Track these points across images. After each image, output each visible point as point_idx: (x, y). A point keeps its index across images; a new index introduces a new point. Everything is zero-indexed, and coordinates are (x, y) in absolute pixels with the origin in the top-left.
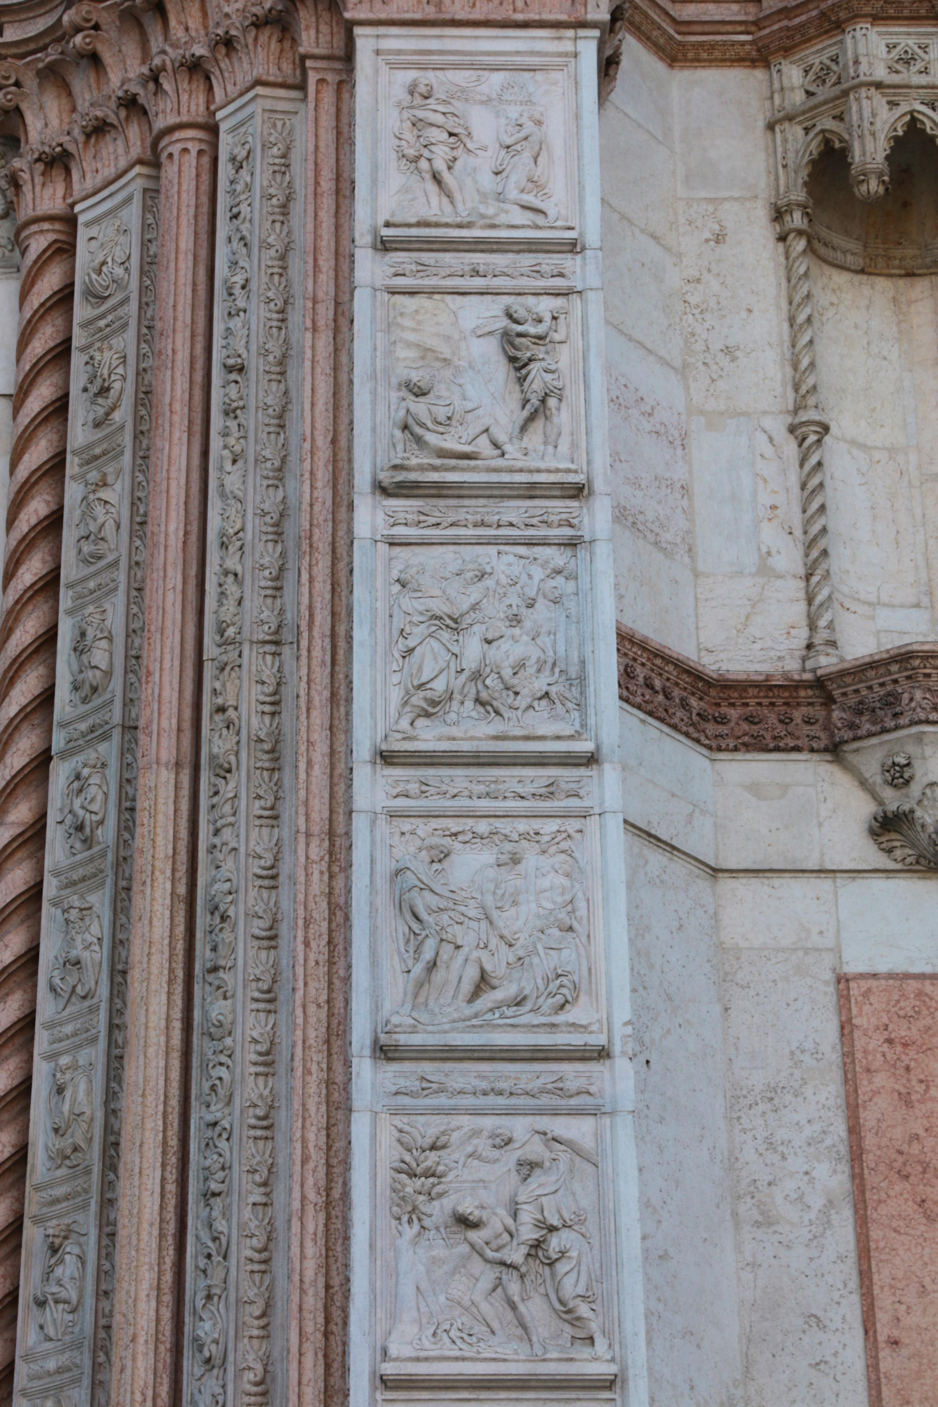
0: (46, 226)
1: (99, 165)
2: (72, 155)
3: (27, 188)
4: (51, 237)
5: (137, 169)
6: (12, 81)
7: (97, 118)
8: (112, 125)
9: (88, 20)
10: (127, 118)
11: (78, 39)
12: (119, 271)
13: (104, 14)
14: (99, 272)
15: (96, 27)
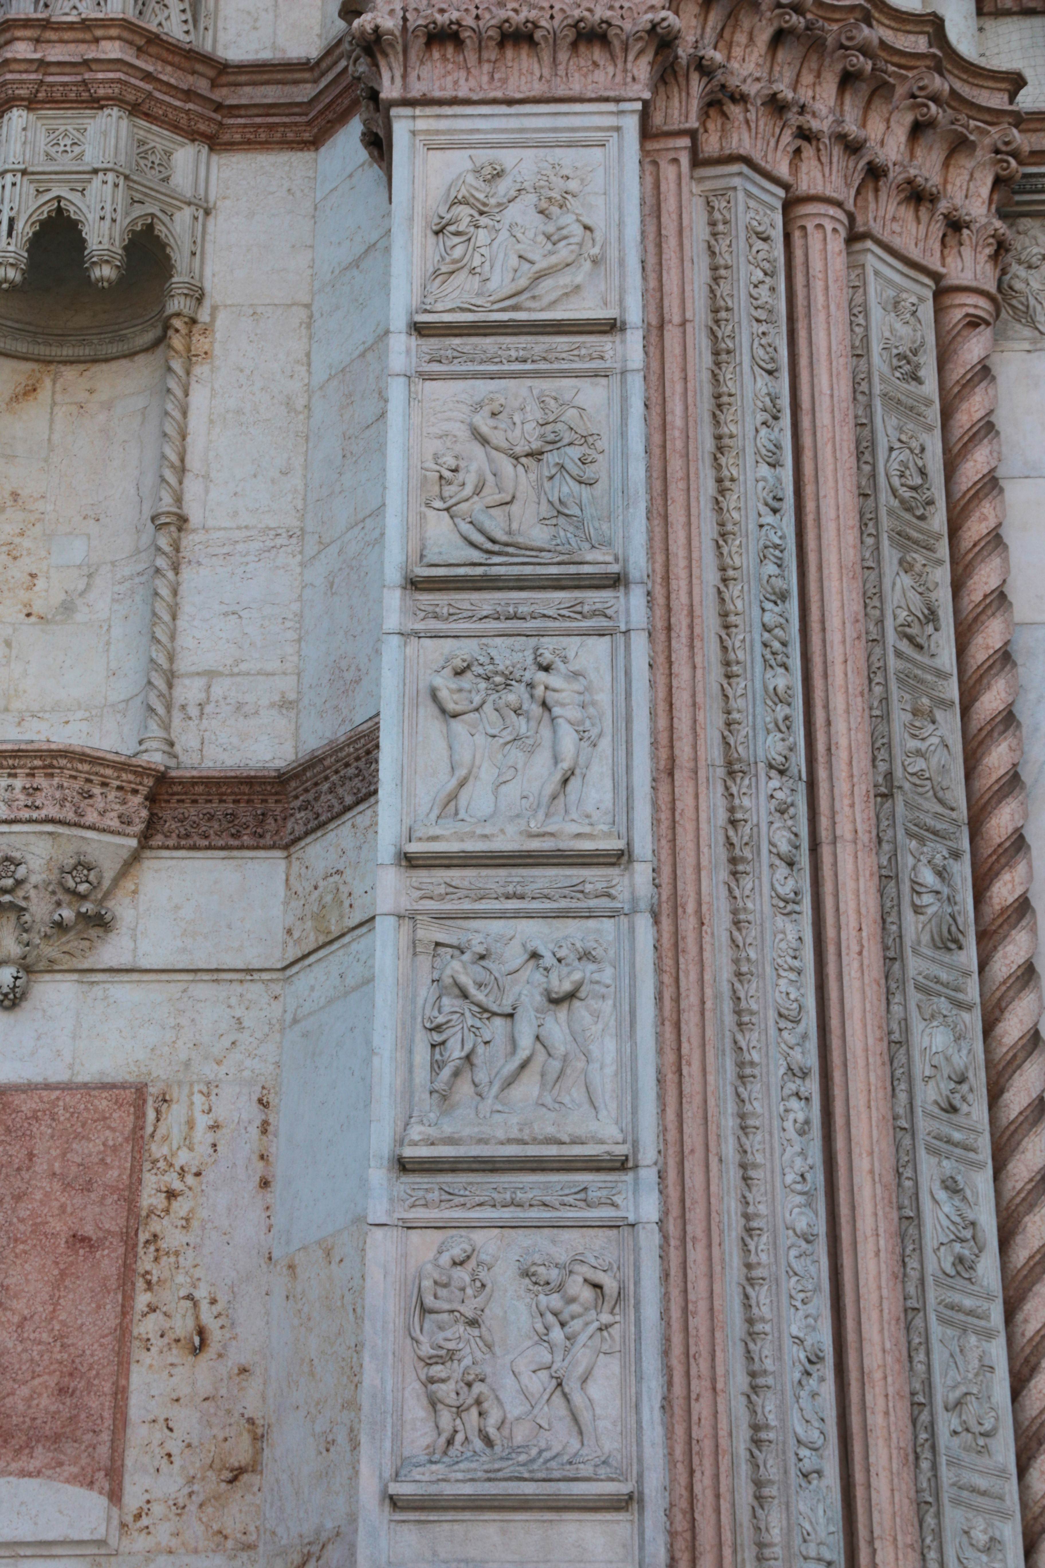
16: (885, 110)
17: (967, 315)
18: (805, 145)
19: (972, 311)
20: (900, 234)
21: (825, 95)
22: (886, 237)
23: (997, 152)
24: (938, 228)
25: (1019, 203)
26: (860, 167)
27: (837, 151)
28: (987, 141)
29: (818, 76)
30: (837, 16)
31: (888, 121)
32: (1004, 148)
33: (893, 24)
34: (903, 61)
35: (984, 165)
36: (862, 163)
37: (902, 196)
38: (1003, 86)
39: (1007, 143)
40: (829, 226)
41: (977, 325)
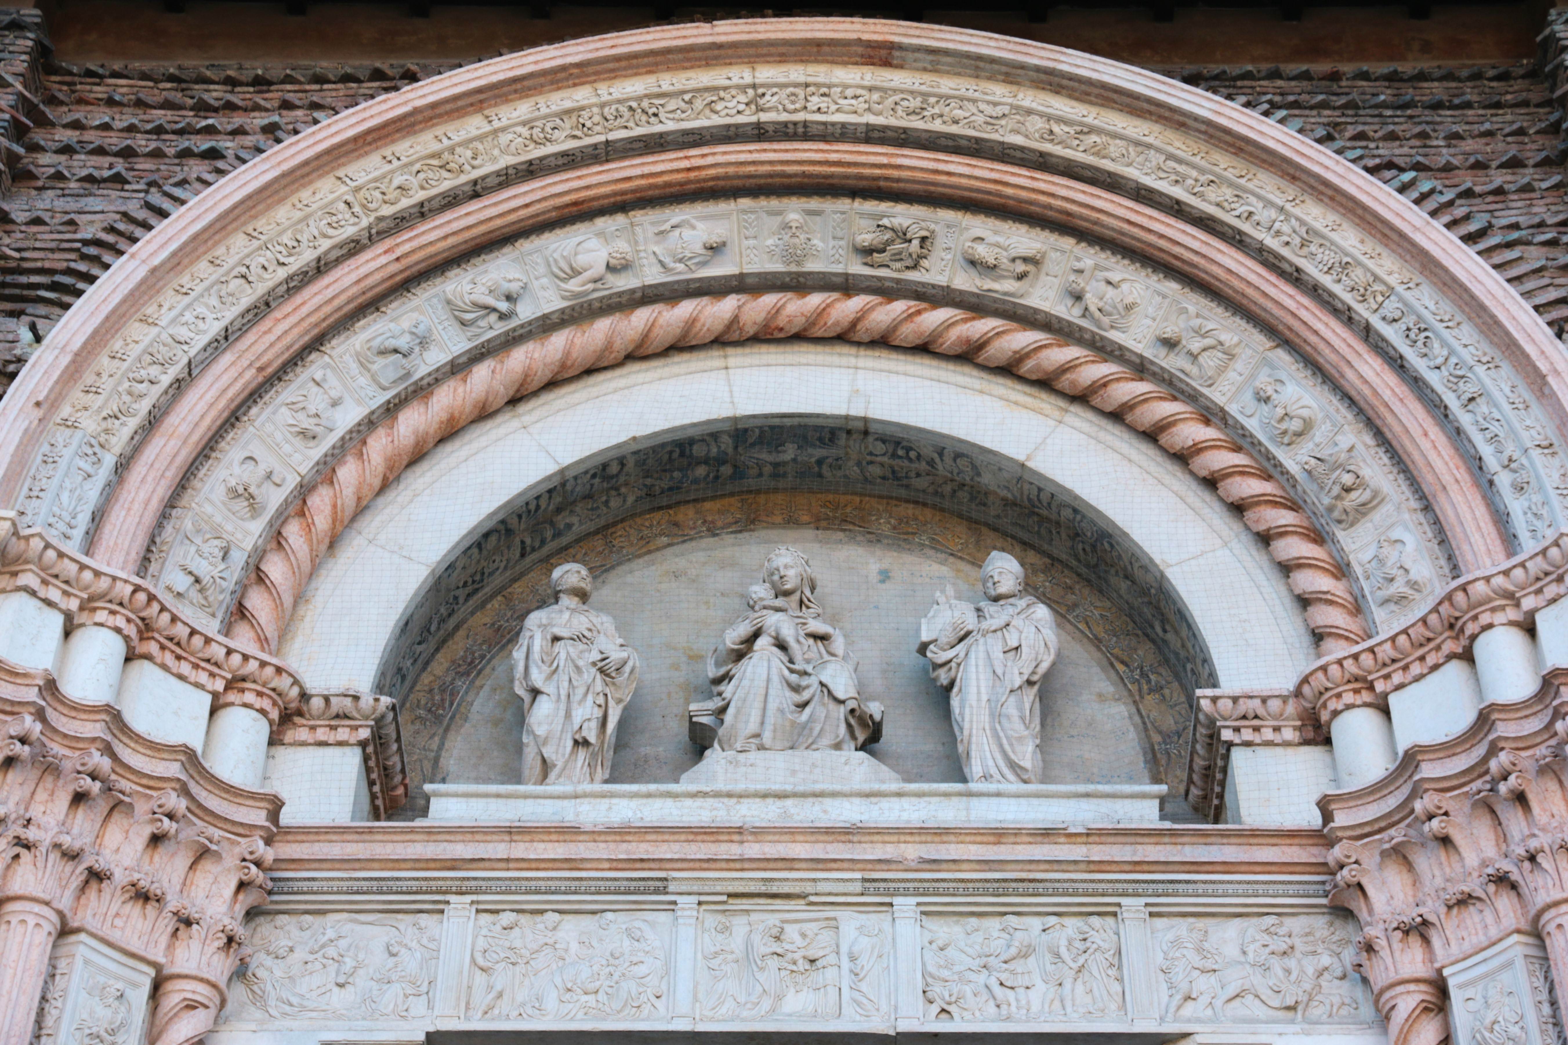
0: (1412, 987)
1: (1465, 934)
2: (1433, 924)
3: (1385, 953)
4: (1419, 997)
5: (1516, 937)
6: (1353, 860)
7: (1463, 893)
8: (1479, 899)
9: (1440, 808)
10: (1496, 892)
11: (1435, 823)
12: (1515, 1030)
13: (1451, 802)
14: (1492, 1030)
15: (1446, 814)
16: (125, 822)
17: (185, 999)
18: (23, 852)
19: (189, 996)
20: (123, 929)
21: (56, 811)
22: (106, 932)
23: (244, 860)
24: (167, 924)
25: (277, 902)
26: (78, 871)
27: (54, 856)
28: (237, 850)
29: (52, 794)
30: (81, 745)
31: (127, 832)
32: (248, 857)
33: (149, 752)
34: (151, 783)
35: (229, 870)
36: (82, 867)
37: (127, 896)
38: (262, 804)
39: (251, 853)
40: (31, 921)
41: (195, 1008)
